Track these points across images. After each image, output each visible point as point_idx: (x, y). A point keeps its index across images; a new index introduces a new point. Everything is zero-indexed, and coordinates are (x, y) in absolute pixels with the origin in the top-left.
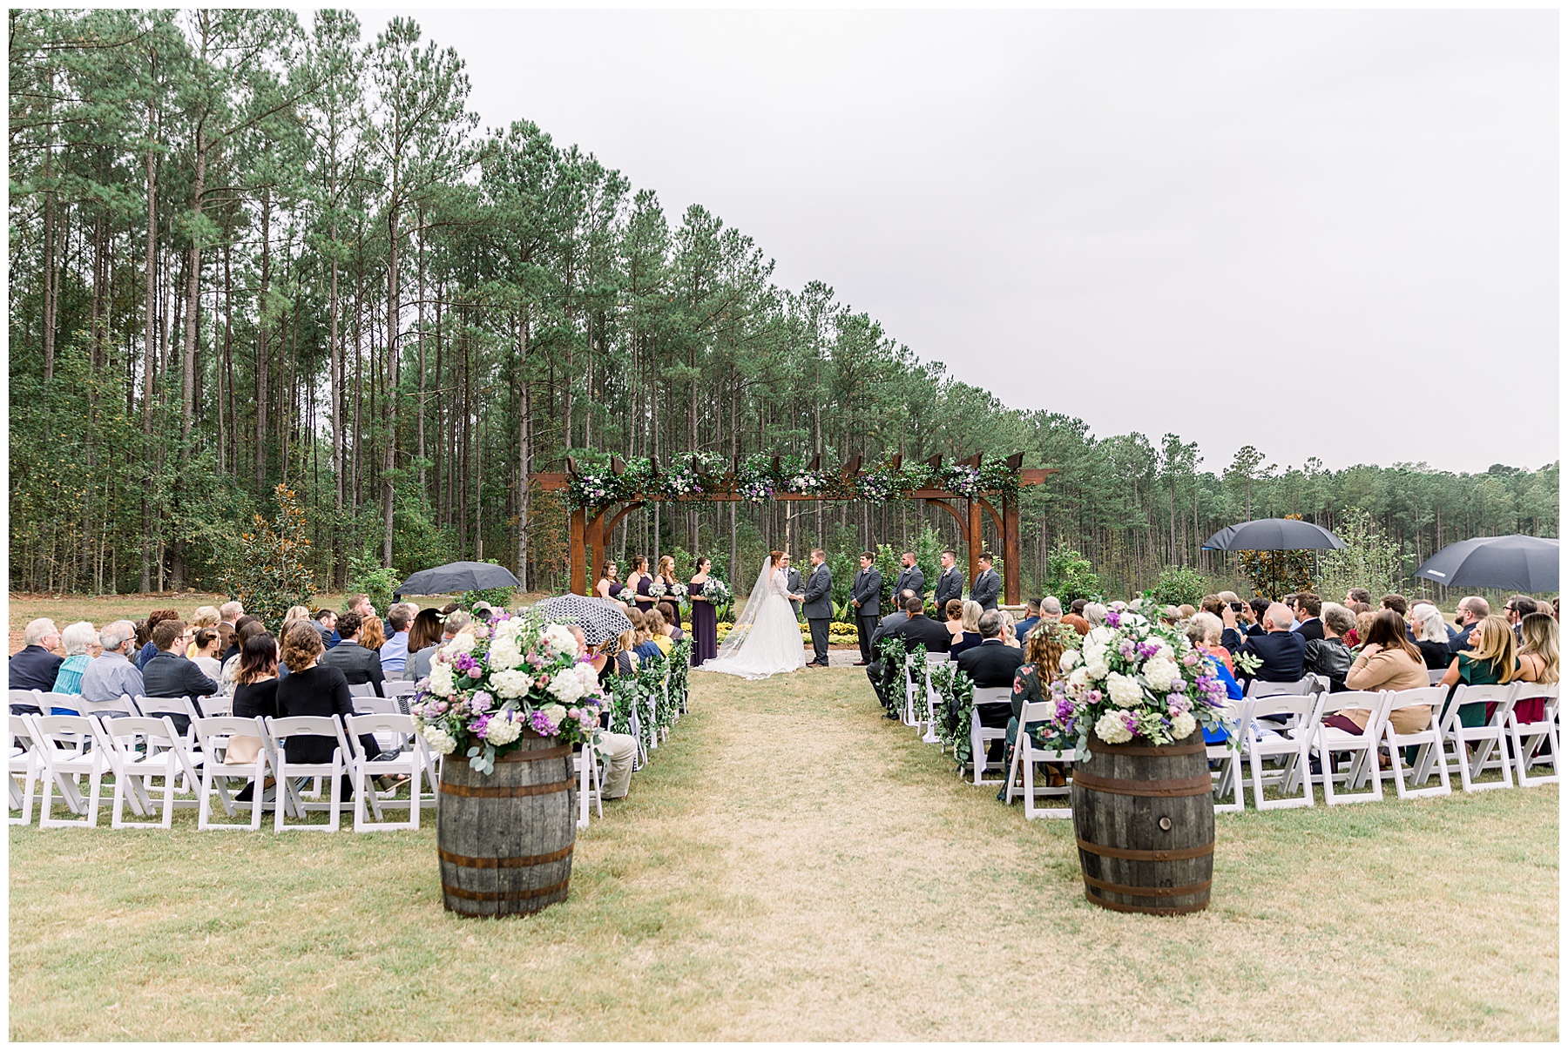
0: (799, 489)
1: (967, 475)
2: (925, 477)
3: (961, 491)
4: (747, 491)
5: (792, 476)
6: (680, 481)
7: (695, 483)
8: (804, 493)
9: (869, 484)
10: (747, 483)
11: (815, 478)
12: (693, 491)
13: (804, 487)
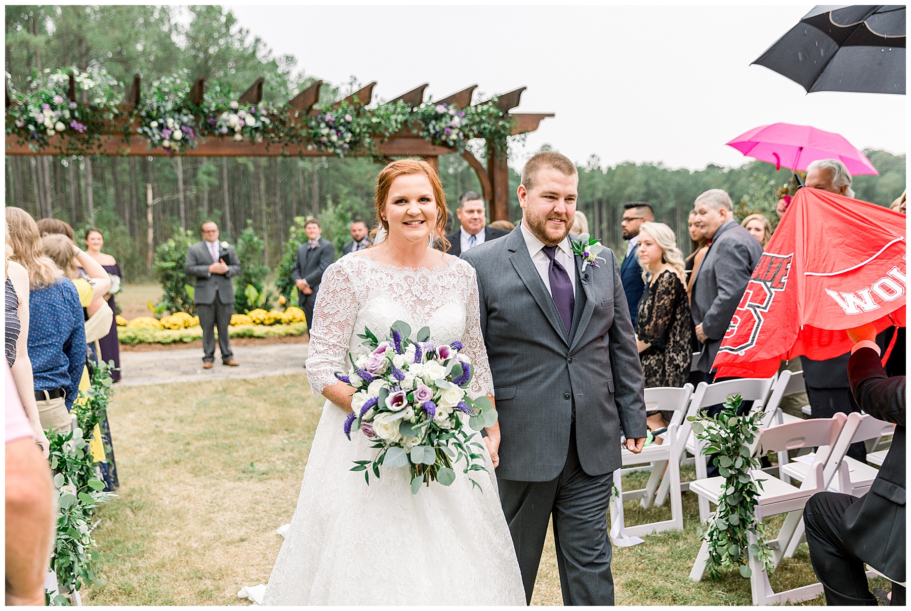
0: (232, 131)
1: (452, 117)
2: (400, 118)
3: (444, 138)
4: (155, 131)
5: (219, 111)
6: (48, 113)
7: (73, 117)
8: (238, 137)
9: (329, 126)
10: (153, 120)
11: (254, 115)
12: (70, 130)
13: (238, 128)
